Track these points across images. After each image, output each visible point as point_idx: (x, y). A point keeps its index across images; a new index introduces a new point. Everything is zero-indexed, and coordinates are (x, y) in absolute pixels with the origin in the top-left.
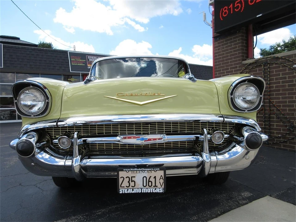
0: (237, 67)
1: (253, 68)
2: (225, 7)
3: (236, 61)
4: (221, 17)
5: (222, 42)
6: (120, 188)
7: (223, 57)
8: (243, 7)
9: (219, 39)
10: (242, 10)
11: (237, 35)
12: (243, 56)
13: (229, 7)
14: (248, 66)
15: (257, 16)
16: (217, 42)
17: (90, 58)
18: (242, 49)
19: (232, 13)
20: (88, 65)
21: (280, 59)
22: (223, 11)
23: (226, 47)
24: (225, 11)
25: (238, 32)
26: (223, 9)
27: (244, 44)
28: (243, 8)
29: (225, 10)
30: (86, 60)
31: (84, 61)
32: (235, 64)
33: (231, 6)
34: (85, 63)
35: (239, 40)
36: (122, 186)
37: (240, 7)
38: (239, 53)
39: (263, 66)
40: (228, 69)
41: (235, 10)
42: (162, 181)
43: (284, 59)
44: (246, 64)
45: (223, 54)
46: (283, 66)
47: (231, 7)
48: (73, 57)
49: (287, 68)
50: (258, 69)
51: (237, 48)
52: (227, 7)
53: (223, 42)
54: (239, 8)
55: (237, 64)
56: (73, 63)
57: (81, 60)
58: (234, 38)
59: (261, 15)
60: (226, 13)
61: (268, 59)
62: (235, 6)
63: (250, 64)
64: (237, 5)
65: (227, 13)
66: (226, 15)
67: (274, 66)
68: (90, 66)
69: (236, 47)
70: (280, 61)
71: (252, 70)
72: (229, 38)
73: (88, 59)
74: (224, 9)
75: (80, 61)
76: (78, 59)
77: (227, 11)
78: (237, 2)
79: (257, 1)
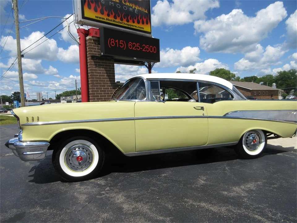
3: (111, 81)
4: (109, 44)
5: (98, 62)
7: (100, 76)
8: (125, 47)
10: (125, 49)
13: (116, 41)
16: (93, 61)
19: (118, 46)
33: (117, 41)
35: (113, 66)
38: (113, 76)
41: (120, 46)
45: (100, 73)
51: (112, 72)
54: (123, 46)
59: (136, 58)
60: (113, 44)
62: (120, 43)
64: (122, 43)
66: (113, 46)
72: (104, 61)
74: (111, 40)
78: (121, 41)
79: (133, 49)
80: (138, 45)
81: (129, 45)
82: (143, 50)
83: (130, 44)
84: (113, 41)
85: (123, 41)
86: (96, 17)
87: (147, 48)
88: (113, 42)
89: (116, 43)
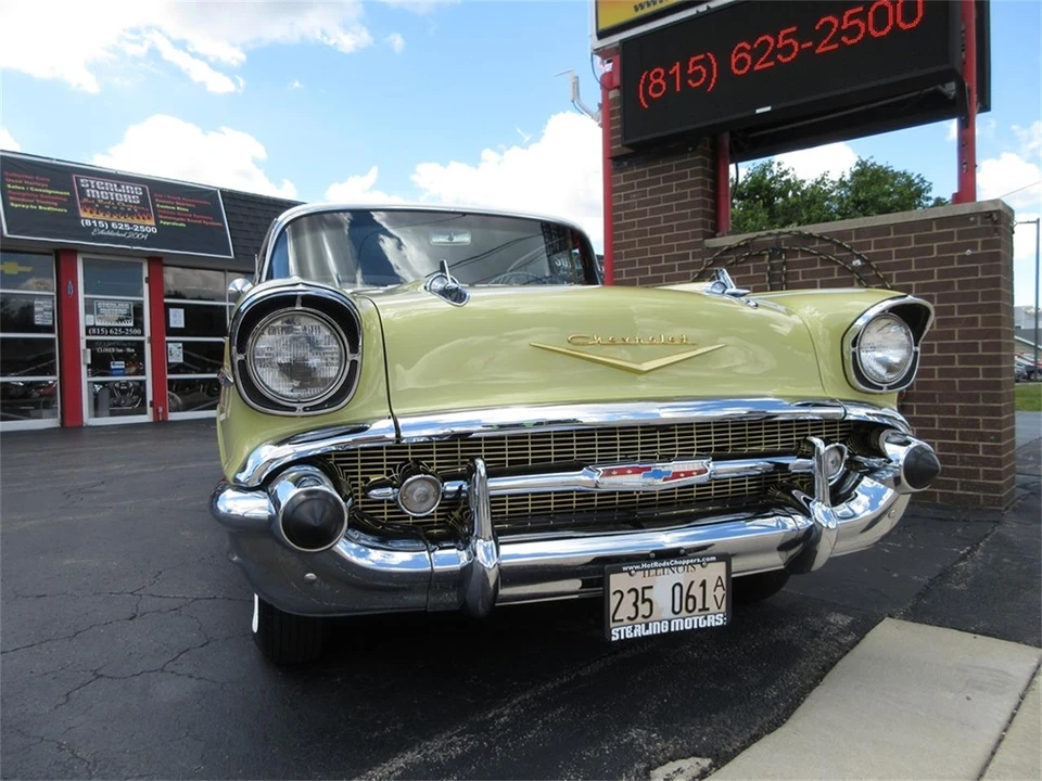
0: (686, 256)
1: (737, 262)
2: (656, 70)
3: (686, 237)
4: (641, 96)
5: (636, 176)
6: (612, 625)
7: (641, 223)
8: (715, 76)
9: (629, 165)
10: (712, 85)
11: (688, 159)
12: (704, 224)
13: (671, 72)
14: (722, 254)
15: (758, 111)
16: (621, 175)
17: (90, 187)
18: (704, 203)
19: (678, 90)
20: (83, 214)
21: (817, 242)
22: (648, 82)
23: (651, 192)
24: (655, 82)
25: (690, 149)
26: (648, 75)
27: (708, 189)
28: (713, 80)
29: (656, 77)
30: (72, 192)
31: (64, 196)
32: (680, 247)
33: (677, 67)
34: (70, 203)
35: (693, 174)
36: (616, 618)
37: (704, 75)
38: (694, 214)
39: (767, 257)
40: (658, 260)
41: (690, 82)
42: (720, 592)
43: (826, 240)
44: (716, 249)
45: (644, 213)
46: (824, 262)
47: (675, 72)
48: (12, 178)
49: (836, 267)
50: (751, 265)
51: (689, 199)
52: (662, 71)
53: (643, 174)
54: (703, 79)
55: (689, 246)
56: (15, 202)
57: (49, 189)
58: (678, 167)
59: (769, 109)
60: (657, 88)
61: (782, 236)
62: (690, 71)
63: (730, 250)
64: (695, 68)
65: (664, 88)
66: (660, 95)
67: (800, 258)
68: (91, 216)
69: (684, 196)
70: (817, 245)
71: (734, 266)
72: (660, 165)
73: (82, 191)
74: (651, 75)
75: (47, 194)
76: (39, 187)
77: (664, 84)
78: (693, 59)
79: (757, 67)
80: (786, 37)
81: (734, 61)
82: (817, 51)
83: (742, 50)
84: (657, 75)
85: (702, 56)
86: (636, 9)
87: (843, 27)
88: (660, 81)
89: (670, 79)
